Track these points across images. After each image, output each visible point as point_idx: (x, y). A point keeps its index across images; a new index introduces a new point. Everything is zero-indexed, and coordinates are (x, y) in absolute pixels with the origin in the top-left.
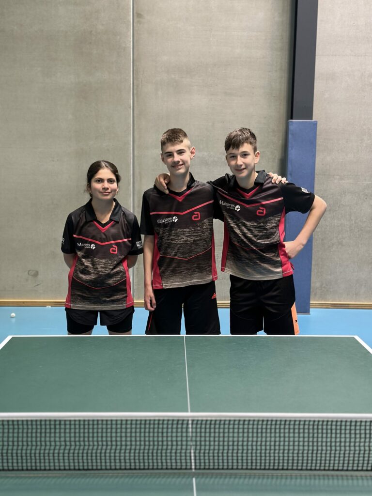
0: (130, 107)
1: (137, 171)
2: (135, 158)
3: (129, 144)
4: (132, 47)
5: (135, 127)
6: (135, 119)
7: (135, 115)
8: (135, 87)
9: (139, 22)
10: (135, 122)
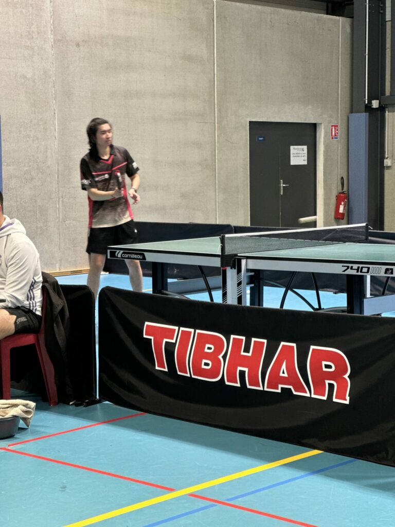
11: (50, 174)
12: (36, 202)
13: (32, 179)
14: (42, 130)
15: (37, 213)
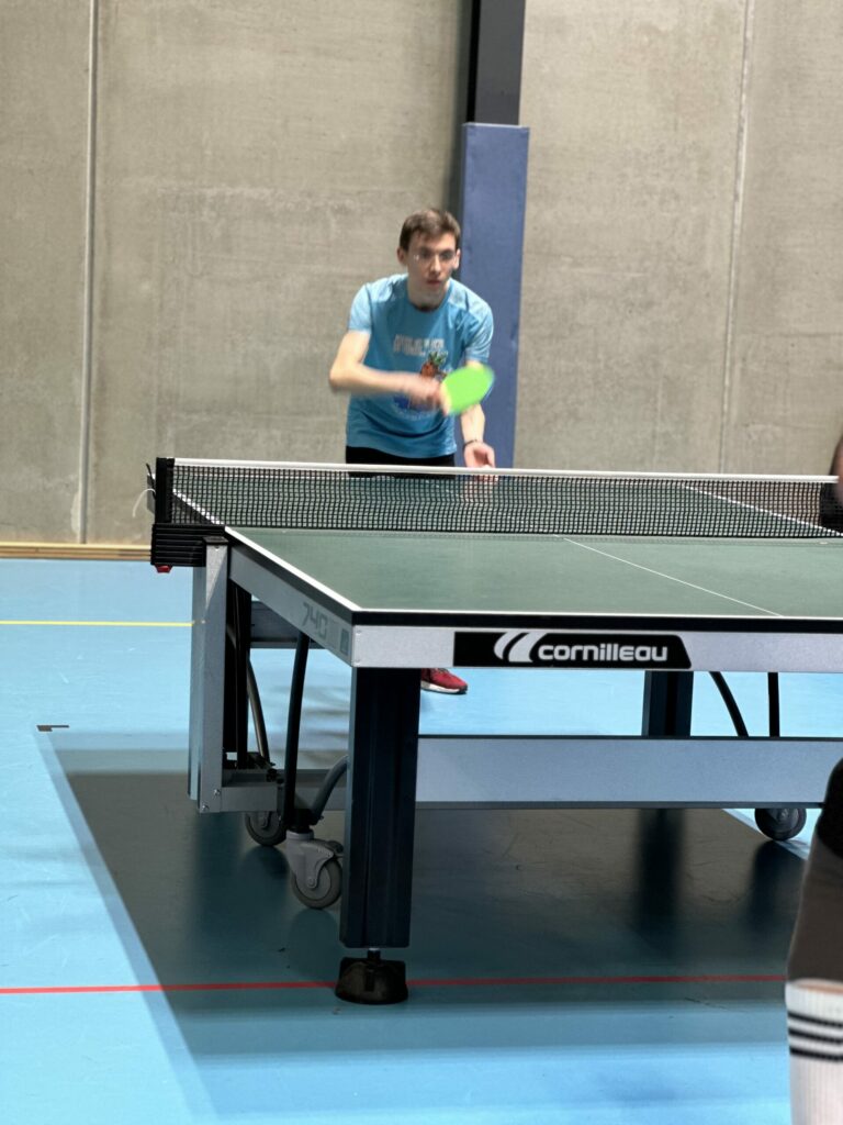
0: (87, 70)
1: (100, 227)
2: (98, 195)
3: (84, 161)
5: (99, 120)
6: (99, 100)
7: (99, 91)
8: (100, 22)
10: (99, 107)
11: (708, 295)
12: (656, 365)
13: (649, 304)
14: (695, 175)
15: (659, 396)
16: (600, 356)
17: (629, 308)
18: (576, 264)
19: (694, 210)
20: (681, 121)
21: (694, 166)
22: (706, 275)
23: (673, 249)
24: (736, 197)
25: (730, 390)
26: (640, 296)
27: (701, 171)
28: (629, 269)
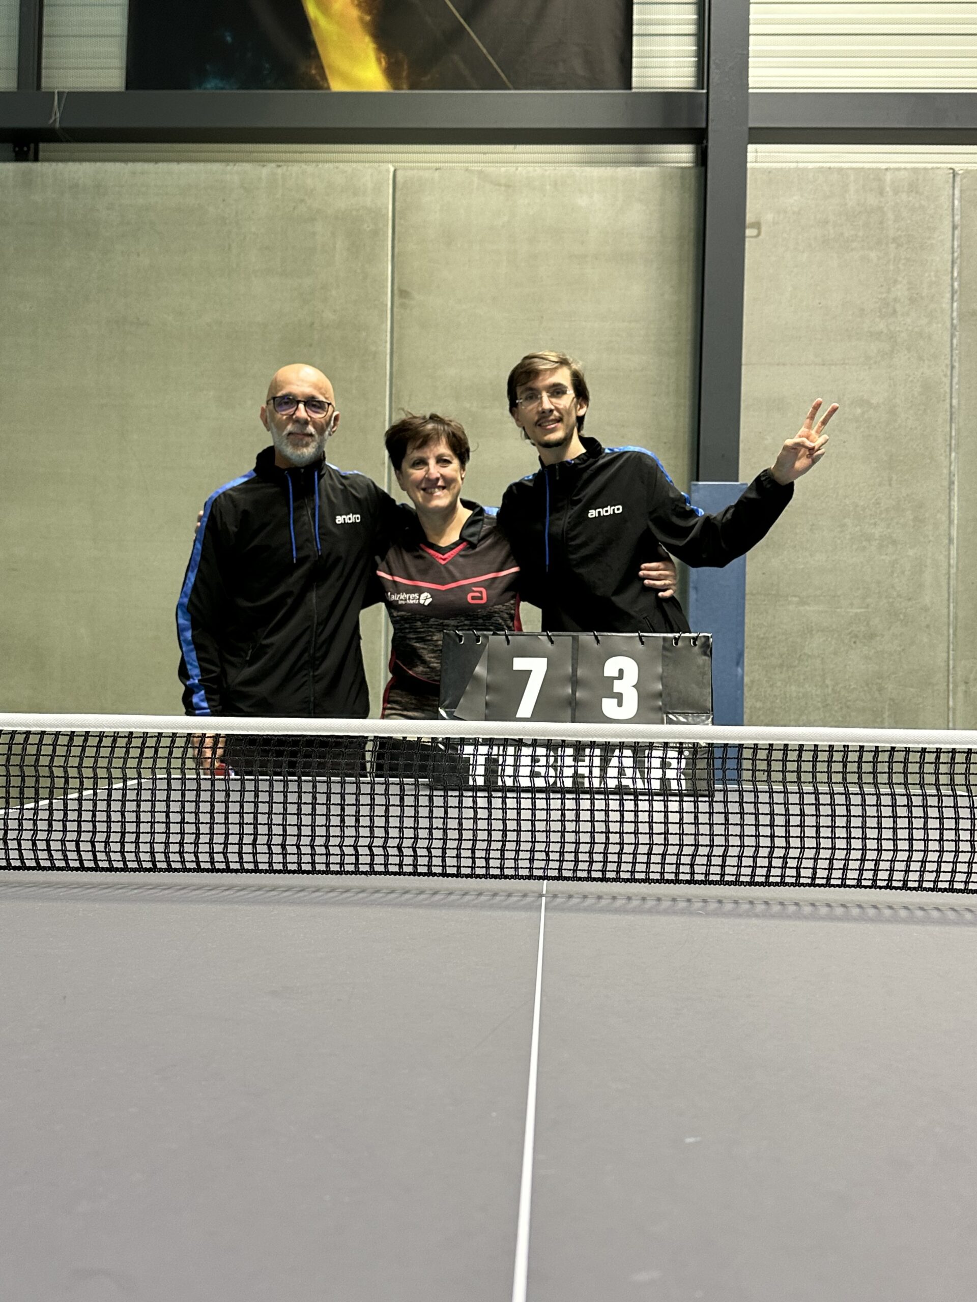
4: (388, 351)
9: (403, 306)
16: (828, 682)
17: (853, 640)
18: (803, 602)
19: (911, 553)
20: (895, 477)
21: (909, 515)
22: (925, 609)
23: (893, 587)
24: (950, 540)
25: (954, 709)
26: (863, 629)
27: (916, 519)
28: (852, 605)
